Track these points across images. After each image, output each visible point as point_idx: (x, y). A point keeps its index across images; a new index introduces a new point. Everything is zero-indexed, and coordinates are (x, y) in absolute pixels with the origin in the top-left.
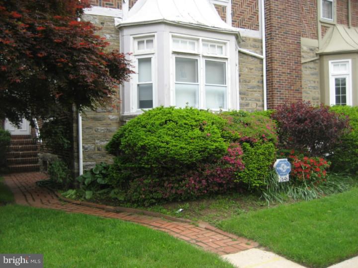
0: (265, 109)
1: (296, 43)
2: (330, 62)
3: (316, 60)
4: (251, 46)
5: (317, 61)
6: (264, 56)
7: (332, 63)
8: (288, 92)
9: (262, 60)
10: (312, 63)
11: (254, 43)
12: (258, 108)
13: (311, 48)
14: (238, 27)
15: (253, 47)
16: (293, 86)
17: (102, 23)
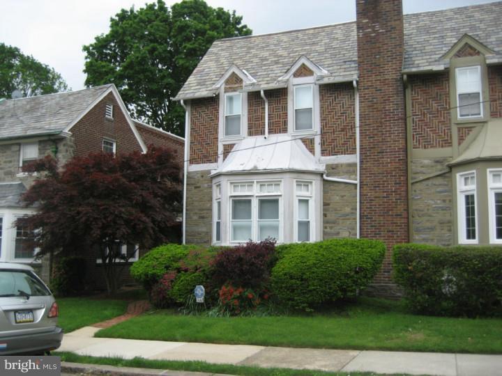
0: (358, 237)
1: (397, 161)
2: (458, 175)
3: (445, 173)
4: (343, 172)
5: (447, 175)
6: (357, 182)
7: (461, 176)
8: (384, 218)
9: (356, 185)
10: (439, 178)
11: (348, 168)
12: (351, 236)
13: (438, 159)
14: (330, 155)
15: (347, 173)
16: (392, 210)
17: (202, 176)
